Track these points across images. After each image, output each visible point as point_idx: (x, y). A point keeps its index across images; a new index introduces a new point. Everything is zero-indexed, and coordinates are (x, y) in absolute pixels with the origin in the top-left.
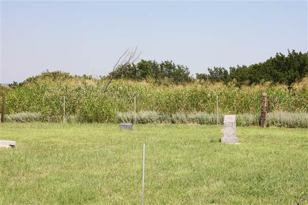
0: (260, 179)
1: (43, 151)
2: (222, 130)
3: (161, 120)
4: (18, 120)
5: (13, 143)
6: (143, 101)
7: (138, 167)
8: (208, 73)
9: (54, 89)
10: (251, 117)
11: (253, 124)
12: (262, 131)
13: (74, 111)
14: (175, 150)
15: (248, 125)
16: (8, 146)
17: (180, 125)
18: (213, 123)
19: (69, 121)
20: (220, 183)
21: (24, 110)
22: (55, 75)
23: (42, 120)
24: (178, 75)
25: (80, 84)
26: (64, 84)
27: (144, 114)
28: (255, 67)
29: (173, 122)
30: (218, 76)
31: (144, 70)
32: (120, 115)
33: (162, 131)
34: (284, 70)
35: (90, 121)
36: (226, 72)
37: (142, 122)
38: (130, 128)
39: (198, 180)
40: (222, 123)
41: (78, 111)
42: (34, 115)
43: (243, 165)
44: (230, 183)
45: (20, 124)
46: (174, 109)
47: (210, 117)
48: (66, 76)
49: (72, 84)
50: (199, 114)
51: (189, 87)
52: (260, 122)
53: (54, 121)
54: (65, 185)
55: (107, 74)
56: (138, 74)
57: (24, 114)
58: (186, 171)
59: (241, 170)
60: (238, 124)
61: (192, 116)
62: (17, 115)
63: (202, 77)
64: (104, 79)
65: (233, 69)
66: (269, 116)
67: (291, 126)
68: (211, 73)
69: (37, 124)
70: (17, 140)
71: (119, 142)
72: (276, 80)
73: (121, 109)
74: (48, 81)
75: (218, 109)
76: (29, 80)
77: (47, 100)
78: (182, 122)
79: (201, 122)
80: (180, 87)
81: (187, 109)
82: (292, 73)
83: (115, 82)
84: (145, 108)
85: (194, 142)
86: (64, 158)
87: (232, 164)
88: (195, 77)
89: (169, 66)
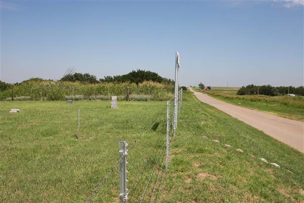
0: (127, 122)
1: (33, 113)
2: (111, 103)
3: (85, 99)
4: (19, 100)
5: (18, 110)
6: (77, 91)
7: (76, 119)
8: (104, 79)
9: (36, 86)
10: (123, 97)
11: (124, 100)
12: (127, 103)
13: (46, 95)
14: (91, 112)
15: (121, 100)
16: (16, 111)
17: (93, 101)
18: (107, 99)
19: (43, 100)
20: (111, 125)
21: (22, 95)
22: (36, 80)
23: (31, 99)
24: (92, 80)
25: (48, 83)
26: (41, 84)
27: (77, 96)
28: (124, 76)
29: (90, 100)
30: (109, 80)
31: (77, 77)
32: (67, 97)
33: (85, 103)
34: (136, 77)
35: (53, 100)
36: (112, 78)
37: (76, 100)
38: (71, 102)
39: (102, 124)
40: (111, 99)
41: (47, 95)
42: (27, 97)
43: (120, 116)
44: (115, 124)
45: (21, 102)
46: (90, 94)
47: (106, 97)
48: (41, 80)
49: (45, 84)
50: (101, 96)
51: (97, 85)
52: (127, 99)
53: (36, 100)
54: (44, 128)
55: (60, 79)
56: (74, 79)
57: (22, 97)
58: (96, 120)
59: (120, 119)
60: (118, 100)
61: (98, 97)
62: (19, 98)
63: (102, 80)
64: (59, 81)
65: (115, 77)
66: (130, 96)
67: (139, 100)
68: (106, 78)
69: (29, 101)
70: (20, 109)
71: (67, 109)
72: (132, 81)
73: (67, 94)
74: (34, 83)
75: (109, 94)
76: (24, 82)
77: (33, 90)
78: (94, 99)
79: (102, 99)
80: (93, 85)
81: (96, 94)
82: (139, 79)
83: (64, 82)
84: (78, 94)
85: (99, 108)
86: (42, 116)
87: (116, 117)
88: (99, 80)
89: (87, 75)
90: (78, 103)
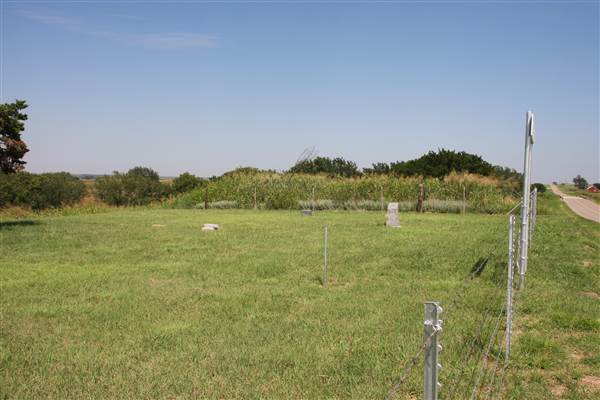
0: (420, 255)
1: (242, 233)
2: (387, 215)
3: (335, 207)
4: (218, 207)
5: (216, 226)
6: (321, 192)
7: (319, 246)
8: (372, 168)
9: (246, 182)
10: (410, 204)
11: (412, 210)
12: (419, 216)
13: (263, 200)
14: (347, 233)
15: (407, 211)
16: (212, 229)
17: (351, 211)
18: (378, 209)
19: (259, 208)
20: (387, 259)
21: (223, 199)
22: (247, 171)
23: (238, 207)
24: (343, 169)
25: (268, 177)
26: (254, 178)
27: (321, 202)
28: (412, 162)
29: (345, 209)
30: (381, 170)
31: (320, 166)
32: (301, 202)
33: (336, 216)
34: (435, 165)
35: (276, 208)
36: (387, 167)
37: (319, 208)
38: (310, 214)
39: (369, 257)
40: (386, 209)
41: (266, 199)
42: (231, 203)
43: (405, 244)
44: (395, 259)
45: (220, 211)
46: (347, 198)
47: (376, 204)
48: (256, 171)
49: (262, 178)
50: (367, 202)
51: (359, 181)
52: (418, 209)
53: (246, 207)
54: (261, 261)
55: (288, 169)
56: (315, 168)
57: (223, 202)
58: (359, 250)
59: (403, 249)
60: (400, 210)
61: (361, 203)
62: (218, 203)
63: (368, 171)
64: (287, 173)
65: (393, 164)
66: (425, 203)
67: (443, 211)
68: (375, 167)
69: (234, 210)
70: (218, 223)
71: (302, 226)
72: (428, 173)
73: (302, 198)
74: (242, 175)
75: (383, 198)
76: (226, 174)
77: (241, 191)
78: (353, 208)
79: (369, 208)
80: (352, 180)
81: (357, 197)
82: (442, 167)
83: (296, 176)
84: (321, 197)
85: (363, 225)
86: (258, 238)
87: (396, 243)
88: (362, 171)
89: (340, 161)
90: (322, 214)
